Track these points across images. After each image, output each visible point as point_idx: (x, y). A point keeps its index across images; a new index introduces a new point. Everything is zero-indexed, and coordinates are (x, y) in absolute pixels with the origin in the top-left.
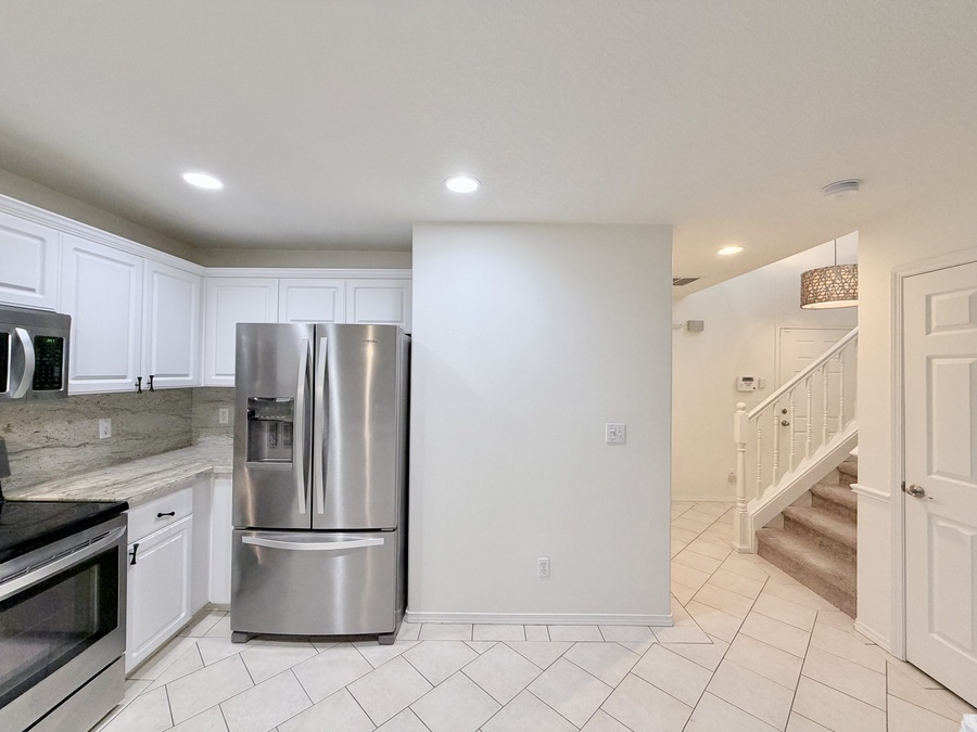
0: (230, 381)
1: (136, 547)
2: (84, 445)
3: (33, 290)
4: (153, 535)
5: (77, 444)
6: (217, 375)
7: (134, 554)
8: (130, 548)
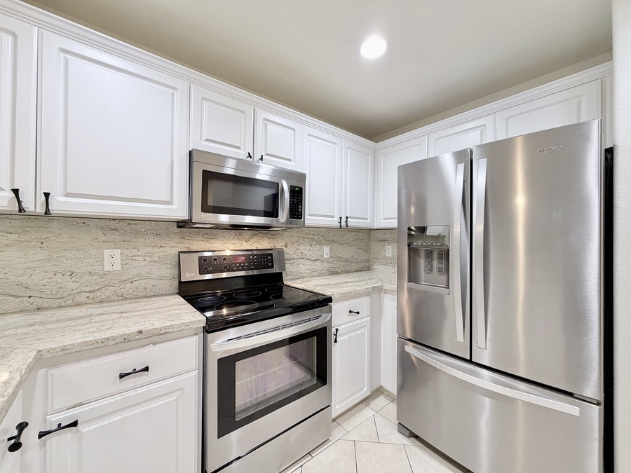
0: (394, 223)
1: (337, 330)
2: (317, 260)
3: (290, 160)
4: (347, 325)
5: (314, 259)
6: (384, 219)
7: (336, 335)
8: (334, 330)
